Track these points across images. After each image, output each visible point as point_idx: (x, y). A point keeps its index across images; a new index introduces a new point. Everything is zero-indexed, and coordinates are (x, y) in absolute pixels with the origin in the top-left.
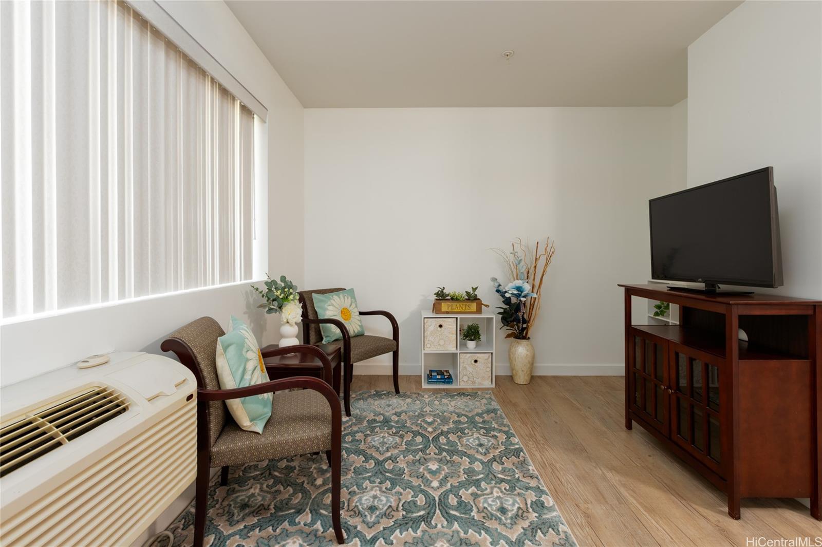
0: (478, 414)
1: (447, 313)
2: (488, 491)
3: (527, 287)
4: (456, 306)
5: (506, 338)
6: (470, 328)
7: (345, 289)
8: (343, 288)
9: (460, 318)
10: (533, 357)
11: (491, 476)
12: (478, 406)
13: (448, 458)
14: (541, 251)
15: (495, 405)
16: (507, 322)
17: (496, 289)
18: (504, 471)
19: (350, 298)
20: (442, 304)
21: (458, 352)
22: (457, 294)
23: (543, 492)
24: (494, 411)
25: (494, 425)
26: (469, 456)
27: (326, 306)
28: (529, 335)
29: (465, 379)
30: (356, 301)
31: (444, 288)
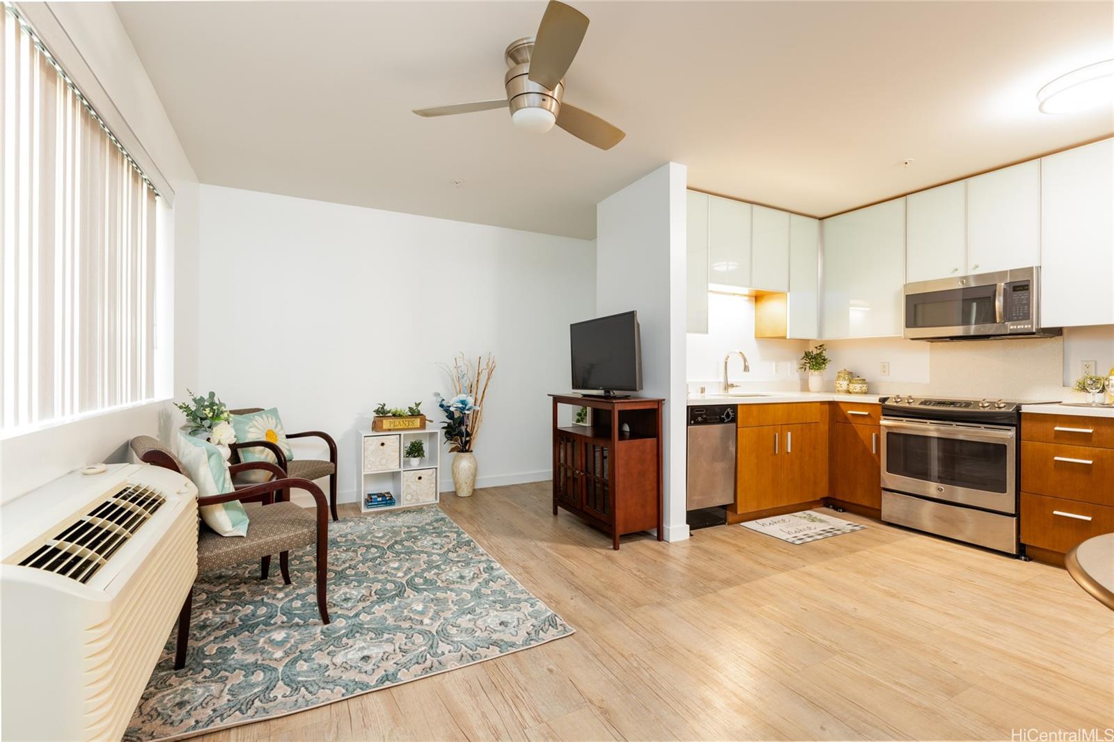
0: (427, 524)
1: (390, 430)
2: (448, 569)
3: (470, 401)
4: (398, 423)
5: (450, 452)
6: (413, 445)
7: (263, 410)
8: (261, 408)
9: (404, 434)
10: (476, 469)
11: (448, 561)
12: (427, 518)
13: (408, 557)
14: (483, 365)
15: (442, 515)
16: (451, 436)
17: (439, 404)
18: (459, 556)
19: (274, 419)
20: (384, 421)
21: (402, 470)
22: (399, 410)
23: (491, 561)
24: (442, 519)
25: (444, 529)
26: (426, 553)
27: (247, 428)
28: (471, 449)
29: (409, 497)
30: (281, 422)
31: (384, 405)
